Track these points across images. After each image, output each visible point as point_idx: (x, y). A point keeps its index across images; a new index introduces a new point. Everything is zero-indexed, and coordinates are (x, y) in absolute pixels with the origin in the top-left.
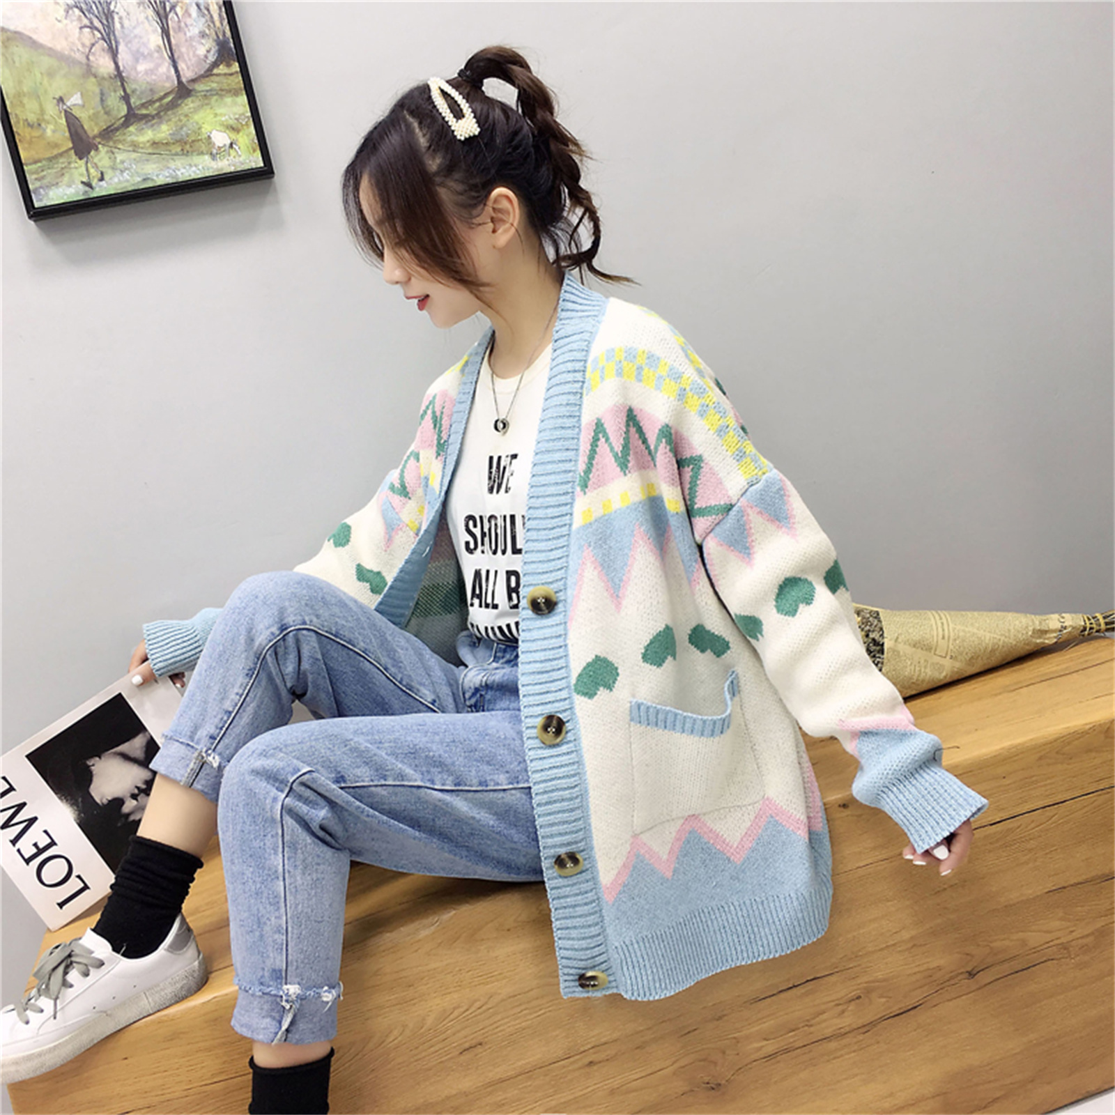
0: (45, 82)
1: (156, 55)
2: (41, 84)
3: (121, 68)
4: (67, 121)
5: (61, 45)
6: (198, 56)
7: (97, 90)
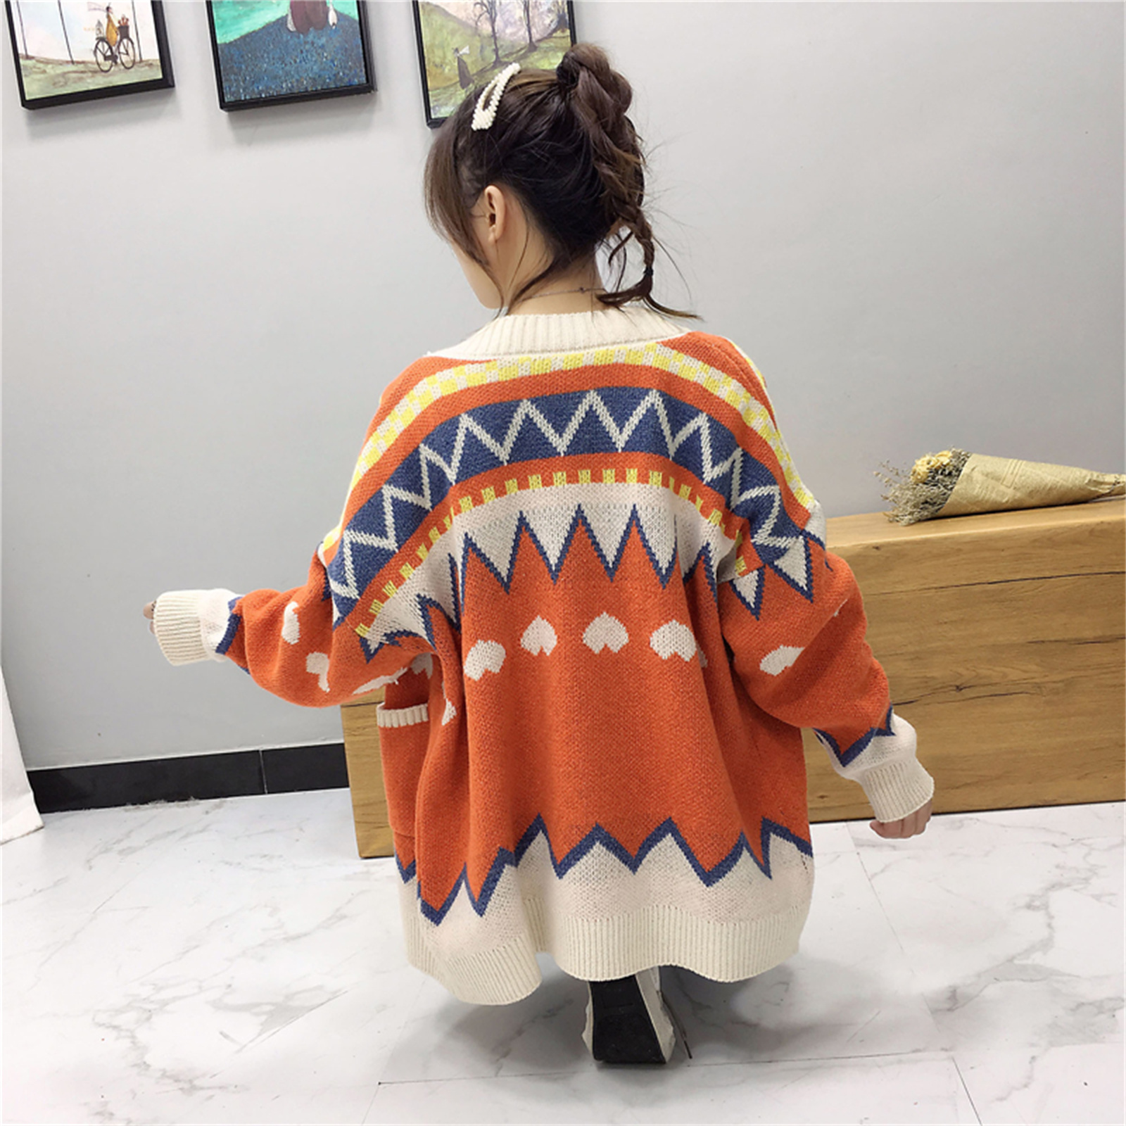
0: (449, 38)
1: (519, 23)
2: (446, 39)
3: (496, 31)
4: (459, 63)
5: (461, 15)
6: (544, 25)
7: (479, 44)
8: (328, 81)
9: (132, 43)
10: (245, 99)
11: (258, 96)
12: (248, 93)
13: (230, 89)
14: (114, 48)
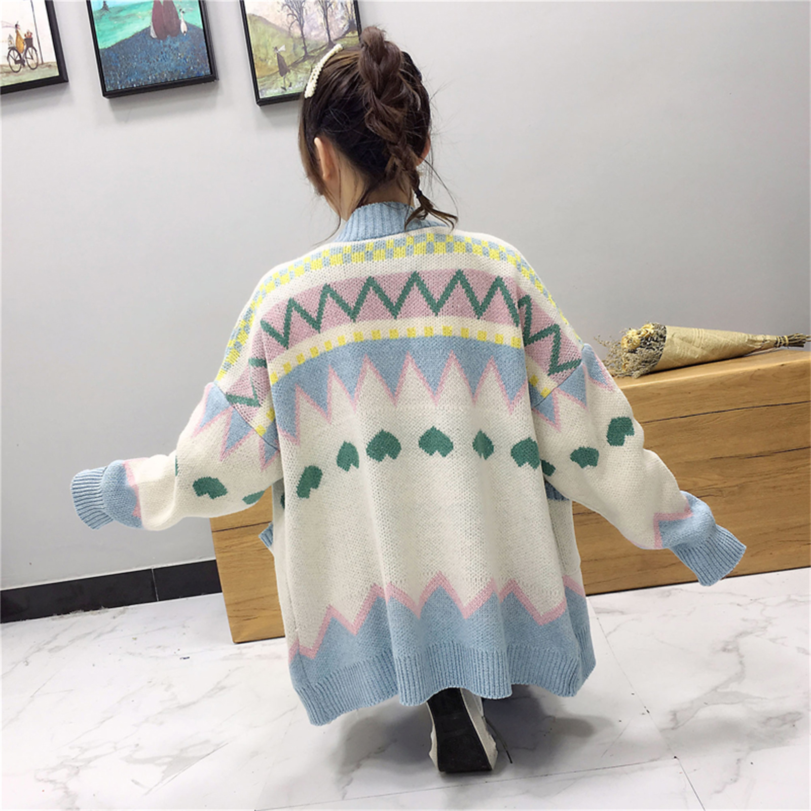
1: (320, 27)
2: (268, 41)
3: (304, 34)
4: (277, 58)
5: (278, 23)
6: (339, 28)
7: (292, 44)
8: (182, 73)
9: (36, 51)
10: (122, 89)
11: (131, 86)
12: (123, 84)
13: (109, 81)
14: (22, 55)
